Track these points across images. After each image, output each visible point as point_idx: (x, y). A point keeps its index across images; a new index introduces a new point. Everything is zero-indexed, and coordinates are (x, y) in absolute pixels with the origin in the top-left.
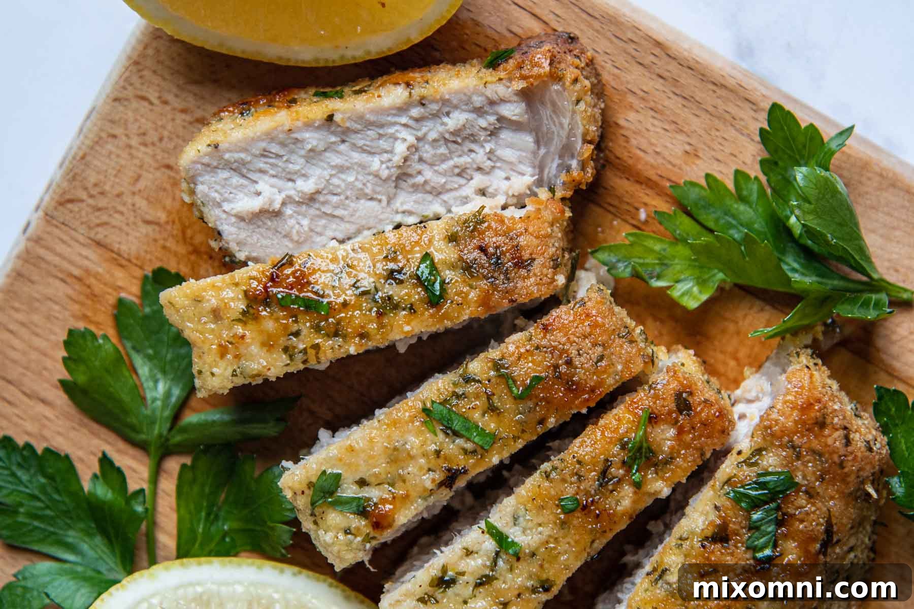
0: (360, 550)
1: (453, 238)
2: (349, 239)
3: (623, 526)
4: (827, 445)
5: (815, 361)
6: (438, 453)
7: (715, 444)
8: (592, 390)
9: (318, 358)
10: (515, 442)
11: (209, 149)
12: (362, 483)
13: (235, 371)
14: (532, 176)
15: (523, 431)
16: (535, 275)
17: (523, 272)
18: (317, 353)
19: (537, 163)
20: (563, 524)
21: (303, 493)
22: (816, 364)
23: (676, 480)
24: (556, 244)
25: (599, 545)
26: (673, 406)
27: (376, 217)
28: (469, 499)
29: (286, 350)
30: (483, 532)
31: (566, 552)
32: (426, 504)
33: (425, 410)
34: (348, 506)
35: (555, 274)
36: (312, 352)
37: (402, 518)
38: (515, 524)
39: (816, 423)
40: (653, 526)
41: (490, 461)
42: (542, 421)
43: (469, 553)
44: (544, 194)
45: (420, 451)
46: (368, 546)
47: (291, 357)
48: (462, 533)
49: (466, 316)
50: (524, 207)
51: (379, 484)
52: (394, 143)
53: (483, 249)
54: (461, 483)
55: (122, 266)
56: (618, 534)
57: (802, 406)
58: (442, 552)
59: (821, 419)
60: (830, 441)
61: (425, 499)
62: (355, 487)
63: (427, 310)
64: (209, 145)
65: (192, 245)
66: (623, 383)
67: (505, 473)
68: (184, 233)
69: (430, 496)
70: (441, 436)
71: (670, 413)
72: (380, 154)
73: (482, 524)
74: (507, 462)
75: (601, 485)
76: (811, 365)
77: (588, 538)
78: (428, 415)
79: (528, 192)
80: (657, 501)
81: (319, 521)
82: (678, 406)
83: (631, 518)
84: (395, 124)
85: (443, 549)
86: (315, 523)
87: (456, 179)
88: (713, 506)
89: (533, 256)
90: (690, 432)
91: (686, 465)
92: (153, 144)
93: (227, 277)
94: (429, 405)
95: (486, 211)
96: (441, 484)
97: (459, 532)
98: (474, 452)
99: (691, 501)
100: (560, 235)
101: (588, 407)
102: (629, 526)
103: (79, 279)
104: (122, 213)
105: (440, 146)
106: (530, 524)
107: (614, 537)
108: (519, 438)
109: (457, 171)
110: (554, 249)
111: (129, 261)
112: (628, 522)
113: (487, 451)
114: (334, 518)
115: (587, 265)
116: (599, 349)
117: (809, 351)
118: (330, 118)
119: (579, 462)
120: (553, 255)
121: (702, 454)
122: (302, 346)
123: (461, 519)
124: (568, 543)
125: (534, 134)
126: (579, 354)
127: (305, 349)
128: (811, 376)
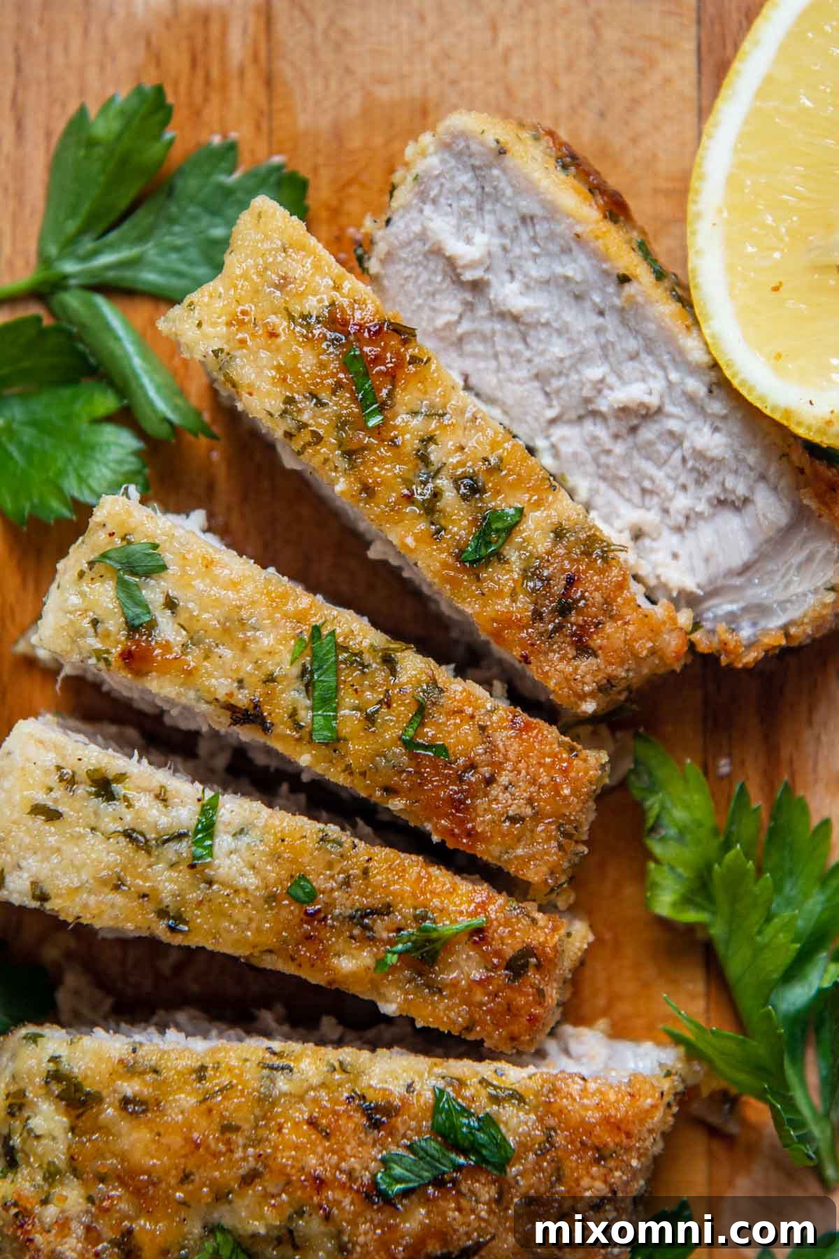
0: (80, 653)
1: (559, 533)
2: (477, 395)
3: (314, 978)
4: (577, 1181)
5: (673, 1103)
6: (270, 679)
7: (491, 1037)
8: (469, 834)
9: (304, 448)
10: (344, 771)
11: (494, 145)
12: (171, 604)
13: (222, 350)
14: (699, 586)
15: (363, 774)
16: (576, 668)
17: (571, 652)
18: (309, 444)
19: (720, 582)
20: (272, 898)
21: (112, 535)
22: (669, 1105)
23: (413, 1014)
24: (631, 674)
25: (270, 962)
26: (509, 952)
27: (526, 414)
28: (221, 761)
29: (290, 401)
30: (199, 800)
31: (237, 924)
32: (193, 703)
33: (316, 630)
34: (129, 603)
35: (592, 695)
36: (305, 436)
37: (155, 683)
38: (234, 835)
39: (598, 1149)
40: (328, 1025)
41: (301, 754)
42: (390, 791)
43: (162, 797)
44: (684, 618)
45: (258, 655)
46: (93, 661)
47: (284, 413)
48: (177, 774)
49: (470, 608)
50: (654, 602)
51: (182, 627)
52: (637, 380)
53: (571, 582)
54: (246, 734)
55: (258, 127)
56: (298, 978)
57: (610, 1116)
58: (139, 761)
59: (607, 1153)
60: (585, 1182)
61: (199, 699)
62: (161, 599)
63: (450, 554)
64: (498, 142)
65: (341, 202)
66: (500, 869)
67: (285, 787)
68: (349, 183)
69: (208, 702)
70: (296, 670)
71: (498, 953)
72: (613, 370)
73: (209, 794)
74: (305, 778)
75: (352, 918)
76: (667, 1099)
77: (272, 941)
78: (312, 637)
79: (675, 594)
80: (373, 1005)
81: (87, 578)
82: (514, 959)
83: (330, 983)
84: (664, 368)
85: (145, 761)
86: (81, 575)
87: (636, 489)
88: (409, 1081)
89: (600, 652)
90: (488, 994)
91: (442, 1014)
92: (442, 76)
93: (338, 269)
94: (325, 632)
95: (622, 555)
96: (231, 708)
97: (176, 771)
98: (298, 727)
99: (396, 1049)
100: (645, 671)
101: (443, 842)
102: (318, 987)
103: (207, 81)
104: (327, 87)
105: (667, 444)
106: (246, 854)
107: (291, 976)
108: (351, 774)
109: (647, 484)
110: (623, 674)
111: (271, 132)
112: (322, 983)
113: (311, 741)
114: (104, 595)
115: (619, 735)
116: (529, 811)
117: (681, 1088)
118: (624, 279)
119: (366, 872)
120: (616, 677)
121: (469, 1029)
122: (305, 417)
123: (190, 764)
124: (251, 920)
125: (756, 556)
126: (506, 788)
127: (305, 425)
128: (654, 1107)
